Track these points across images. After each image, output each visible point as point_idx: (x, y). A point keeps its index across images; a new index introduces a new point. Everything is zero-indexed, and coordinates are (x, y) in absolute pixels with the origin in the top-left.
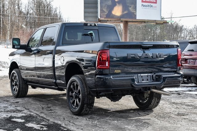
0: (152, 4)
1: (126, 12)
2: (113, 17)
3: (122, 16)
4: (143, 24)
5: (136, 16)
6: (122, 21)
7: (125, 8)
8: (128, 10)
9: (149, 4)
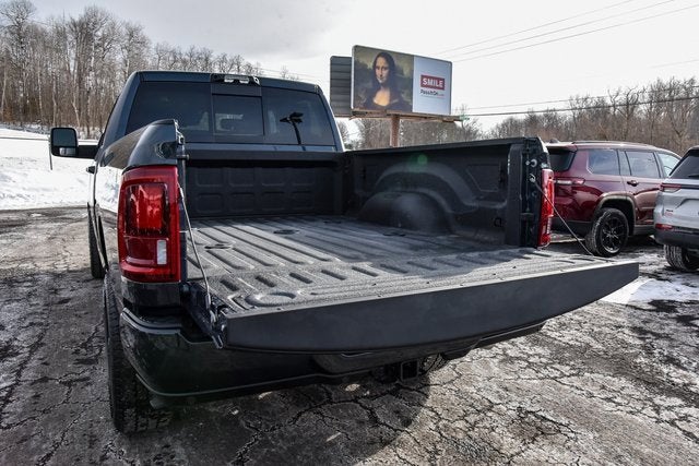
0: (436, 91)
1: (396, 101)
2: (376, 107)
3: (390, 107)
4: (424, 121)
5: (411, 107)
6: (389, 115)
7: (395, 94)
8: (399, 97)
9: (433, 90)
